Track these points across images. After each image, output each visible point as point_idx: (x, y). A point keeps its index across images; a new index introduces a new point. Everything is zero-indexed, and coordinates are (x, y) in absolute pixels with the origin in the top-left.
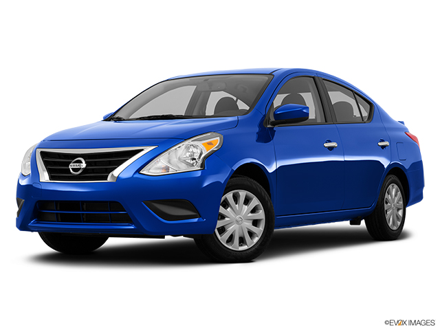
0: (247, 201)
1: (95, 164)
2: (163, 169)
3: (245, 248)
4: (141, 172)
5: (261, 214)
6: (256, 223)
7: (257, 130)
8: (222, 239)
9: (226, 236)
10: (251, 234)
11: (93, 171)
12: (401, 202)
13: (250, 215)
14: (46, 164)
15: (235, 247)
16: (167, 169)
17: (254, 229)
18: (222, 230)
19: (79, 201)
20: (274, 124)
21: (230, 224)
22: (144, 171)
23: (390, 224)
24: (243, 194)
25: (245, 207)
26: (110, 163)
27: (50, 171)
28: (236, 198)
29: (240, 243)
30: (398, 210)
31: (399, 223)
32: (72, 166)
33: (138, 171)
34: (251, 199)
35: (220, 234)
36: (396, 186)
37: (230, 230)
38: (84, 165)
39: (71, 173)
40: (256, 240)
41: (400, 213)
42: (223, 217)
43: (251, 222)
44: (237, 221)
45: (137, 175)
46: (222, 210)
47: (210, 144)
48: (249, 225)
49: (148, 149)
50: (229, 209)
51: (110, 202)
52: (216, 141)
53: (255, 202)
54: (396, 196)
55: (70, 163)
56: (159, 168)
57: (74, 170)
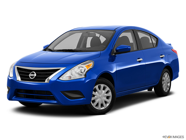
0: (104, 89)
1: (40, 74)
2: (69, 77)
3: (103, 108)
5: (110, 94)
6: (108, 98)
7: (108, 57)
8: (94, 105)
9: (95, 103)
10: (106, 102)
11: (39, 78)
12: (169, 80)
13: (106, 94)
14: (19, 73)
15: (99, 108)
16: (70, 77)
17: (107, 100)
18: (94, 101)
19: (33, 90)
20: (115, 54)
21: (97, 98)
22: (61, 79)
23: (164, 90)
24: (102, 86)
25: (104, 91)
26: (46, 74)
27: (21, 76)
28: (99, 88)
29: (101, 106)
30: (168, 83)
31: (168, 89)
32: (30, 75)
33: (58, 78)
34: (106, 88)
35: (93, 103)
36: (167, 73)
37: (97, 101)
38: (35, 75)
39: (30, 78)
40: (108, 105)
41: (169, 84)
42: (94, 96)
43: (106, 97)
44: (100, 97)
45: (58, 80)
46: (94, 93)
47: (88, 66)
48: (105, 99)
49: (62, 69)
50: (96, 92)
51: (46, 91)
52: (91, 64)
53: (108, 89)
54: (167, 77)
55: (30, 73)
56: (67, 77)
57: (31, 77)
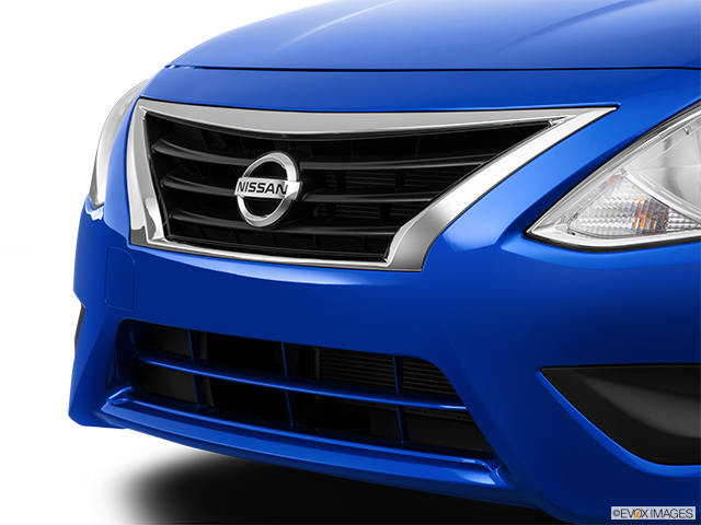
1: (341, 182)
2: (637, 212)
4: (535, 230)
11: (331, 215)
14: (161, 167)
16: (656, 215)
19: (275, 345)
22: (550, 228)
26: (401, 182)
27: (170, 201)
32: (246, 188)
33: (521, 226)
38: (293, 186)
45: (516, 246)
49: (570, 121)
51: (400, 360)
55: (240, 171)
56: (621, 211)
57: (258, 206)
